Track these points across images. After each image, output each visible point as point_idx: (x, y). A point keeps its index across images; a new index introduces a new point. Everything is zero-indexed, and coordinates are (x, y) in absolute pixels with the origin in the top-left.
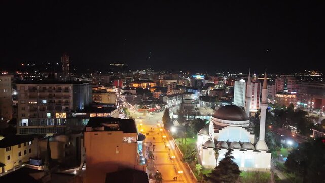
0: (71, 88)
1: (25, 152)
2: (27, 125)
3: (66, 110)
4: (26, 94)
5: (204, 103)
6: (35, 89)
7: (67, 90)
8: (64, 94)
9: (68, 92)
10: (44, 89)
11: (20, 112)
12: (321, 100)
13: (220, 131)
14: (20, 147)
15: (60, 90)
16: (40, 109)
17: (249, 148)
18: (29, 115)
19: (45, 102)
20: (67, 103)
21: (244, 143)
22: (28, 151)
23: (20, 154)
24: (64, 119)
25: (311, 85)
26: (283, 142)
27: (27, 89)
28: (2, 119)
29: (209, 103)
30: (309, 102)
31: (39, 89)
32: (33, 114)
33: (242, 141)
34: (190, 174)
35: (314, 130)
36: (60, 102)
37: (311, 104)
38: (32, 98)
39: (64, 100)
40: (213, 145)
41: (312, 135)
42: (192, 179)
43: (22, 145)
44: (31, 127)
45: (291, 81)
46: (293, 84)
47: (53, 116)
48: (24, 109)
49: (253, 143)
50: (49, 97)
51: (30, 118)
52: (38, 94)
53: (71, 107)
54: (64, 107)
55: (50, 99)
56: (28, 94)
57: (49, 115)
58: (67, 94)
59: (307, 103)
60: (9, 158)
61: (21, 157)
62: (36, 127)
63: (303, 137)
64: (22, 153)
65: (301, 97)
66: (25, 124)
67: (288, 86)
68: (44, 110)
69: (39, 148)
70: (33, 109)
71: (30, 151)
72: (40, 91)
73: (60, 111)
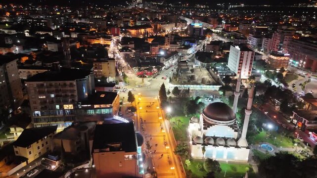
0: (75, 83)
1: (43, 145)
2: (40, 115)
3: (72, 102)
4: (35, 91)
5: (199, 63)
6: (42, 85)
7: (71, 85)
8: (69, 88)
9: (73, 87)
10: (51, 85)
11: (32, 105)
12: (313, 61)
13: (208, 128)
14: (37, 143)
15: (65, 85)
16: (49, 102)
17: (232, 145)
18: (40, 107)
19: (53, 96)
20: (73, 96)
21: (228, 138)
22: (45, 144)
23: (39, 148)
24: (71, 110)
25: (306, 45)
26: (264, 125)
27: (35, 86)
28: (15, 101)
29: (204, 63)
30: (301, 61)
31: (46, 85)
32: (43, 106)
33: (227, 137)
34: (181, 165)
35: (294, 113)
36: (66, 96)
37: (303, 63)
38: (41, 93)
39: (70, 94)
40: (201, 141)
41: (292, 116)
42: (182, 171)
43: (40, 141)
44: (43, 117)
45: (288, 37)
46: (289, 40)
47: (61, 107)
48: (35, 103)
49: (236, 138)
50: (56, 92)
51: (41, 110)
52: (46, 90)
53: (76, 99)
54: (70, 100)
55: (57, 94)
56: (37, 90)
57: (58, 107)
58: (72, 88)
59: (299, 62)
60: (30, 153)
61: (40, 149)
62: (47, 117)
63: (284, 115)
64: (41, 146)
65: (295, 55)
66: (38, 114)
67: (285, 42)
68: (53, 102)
69: (55, 144)
70: (43, 102)
71: (47, 143)
72: (47, 87)
73: (67, 103)
